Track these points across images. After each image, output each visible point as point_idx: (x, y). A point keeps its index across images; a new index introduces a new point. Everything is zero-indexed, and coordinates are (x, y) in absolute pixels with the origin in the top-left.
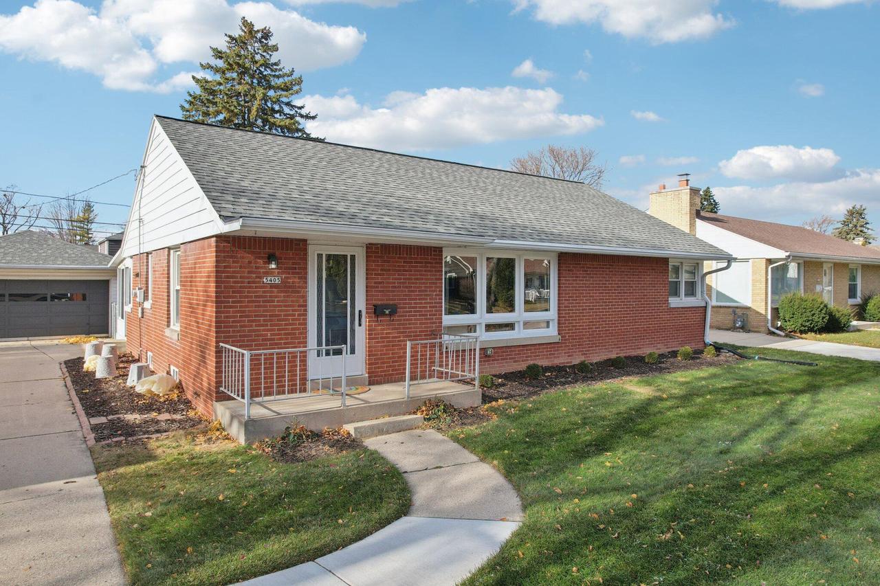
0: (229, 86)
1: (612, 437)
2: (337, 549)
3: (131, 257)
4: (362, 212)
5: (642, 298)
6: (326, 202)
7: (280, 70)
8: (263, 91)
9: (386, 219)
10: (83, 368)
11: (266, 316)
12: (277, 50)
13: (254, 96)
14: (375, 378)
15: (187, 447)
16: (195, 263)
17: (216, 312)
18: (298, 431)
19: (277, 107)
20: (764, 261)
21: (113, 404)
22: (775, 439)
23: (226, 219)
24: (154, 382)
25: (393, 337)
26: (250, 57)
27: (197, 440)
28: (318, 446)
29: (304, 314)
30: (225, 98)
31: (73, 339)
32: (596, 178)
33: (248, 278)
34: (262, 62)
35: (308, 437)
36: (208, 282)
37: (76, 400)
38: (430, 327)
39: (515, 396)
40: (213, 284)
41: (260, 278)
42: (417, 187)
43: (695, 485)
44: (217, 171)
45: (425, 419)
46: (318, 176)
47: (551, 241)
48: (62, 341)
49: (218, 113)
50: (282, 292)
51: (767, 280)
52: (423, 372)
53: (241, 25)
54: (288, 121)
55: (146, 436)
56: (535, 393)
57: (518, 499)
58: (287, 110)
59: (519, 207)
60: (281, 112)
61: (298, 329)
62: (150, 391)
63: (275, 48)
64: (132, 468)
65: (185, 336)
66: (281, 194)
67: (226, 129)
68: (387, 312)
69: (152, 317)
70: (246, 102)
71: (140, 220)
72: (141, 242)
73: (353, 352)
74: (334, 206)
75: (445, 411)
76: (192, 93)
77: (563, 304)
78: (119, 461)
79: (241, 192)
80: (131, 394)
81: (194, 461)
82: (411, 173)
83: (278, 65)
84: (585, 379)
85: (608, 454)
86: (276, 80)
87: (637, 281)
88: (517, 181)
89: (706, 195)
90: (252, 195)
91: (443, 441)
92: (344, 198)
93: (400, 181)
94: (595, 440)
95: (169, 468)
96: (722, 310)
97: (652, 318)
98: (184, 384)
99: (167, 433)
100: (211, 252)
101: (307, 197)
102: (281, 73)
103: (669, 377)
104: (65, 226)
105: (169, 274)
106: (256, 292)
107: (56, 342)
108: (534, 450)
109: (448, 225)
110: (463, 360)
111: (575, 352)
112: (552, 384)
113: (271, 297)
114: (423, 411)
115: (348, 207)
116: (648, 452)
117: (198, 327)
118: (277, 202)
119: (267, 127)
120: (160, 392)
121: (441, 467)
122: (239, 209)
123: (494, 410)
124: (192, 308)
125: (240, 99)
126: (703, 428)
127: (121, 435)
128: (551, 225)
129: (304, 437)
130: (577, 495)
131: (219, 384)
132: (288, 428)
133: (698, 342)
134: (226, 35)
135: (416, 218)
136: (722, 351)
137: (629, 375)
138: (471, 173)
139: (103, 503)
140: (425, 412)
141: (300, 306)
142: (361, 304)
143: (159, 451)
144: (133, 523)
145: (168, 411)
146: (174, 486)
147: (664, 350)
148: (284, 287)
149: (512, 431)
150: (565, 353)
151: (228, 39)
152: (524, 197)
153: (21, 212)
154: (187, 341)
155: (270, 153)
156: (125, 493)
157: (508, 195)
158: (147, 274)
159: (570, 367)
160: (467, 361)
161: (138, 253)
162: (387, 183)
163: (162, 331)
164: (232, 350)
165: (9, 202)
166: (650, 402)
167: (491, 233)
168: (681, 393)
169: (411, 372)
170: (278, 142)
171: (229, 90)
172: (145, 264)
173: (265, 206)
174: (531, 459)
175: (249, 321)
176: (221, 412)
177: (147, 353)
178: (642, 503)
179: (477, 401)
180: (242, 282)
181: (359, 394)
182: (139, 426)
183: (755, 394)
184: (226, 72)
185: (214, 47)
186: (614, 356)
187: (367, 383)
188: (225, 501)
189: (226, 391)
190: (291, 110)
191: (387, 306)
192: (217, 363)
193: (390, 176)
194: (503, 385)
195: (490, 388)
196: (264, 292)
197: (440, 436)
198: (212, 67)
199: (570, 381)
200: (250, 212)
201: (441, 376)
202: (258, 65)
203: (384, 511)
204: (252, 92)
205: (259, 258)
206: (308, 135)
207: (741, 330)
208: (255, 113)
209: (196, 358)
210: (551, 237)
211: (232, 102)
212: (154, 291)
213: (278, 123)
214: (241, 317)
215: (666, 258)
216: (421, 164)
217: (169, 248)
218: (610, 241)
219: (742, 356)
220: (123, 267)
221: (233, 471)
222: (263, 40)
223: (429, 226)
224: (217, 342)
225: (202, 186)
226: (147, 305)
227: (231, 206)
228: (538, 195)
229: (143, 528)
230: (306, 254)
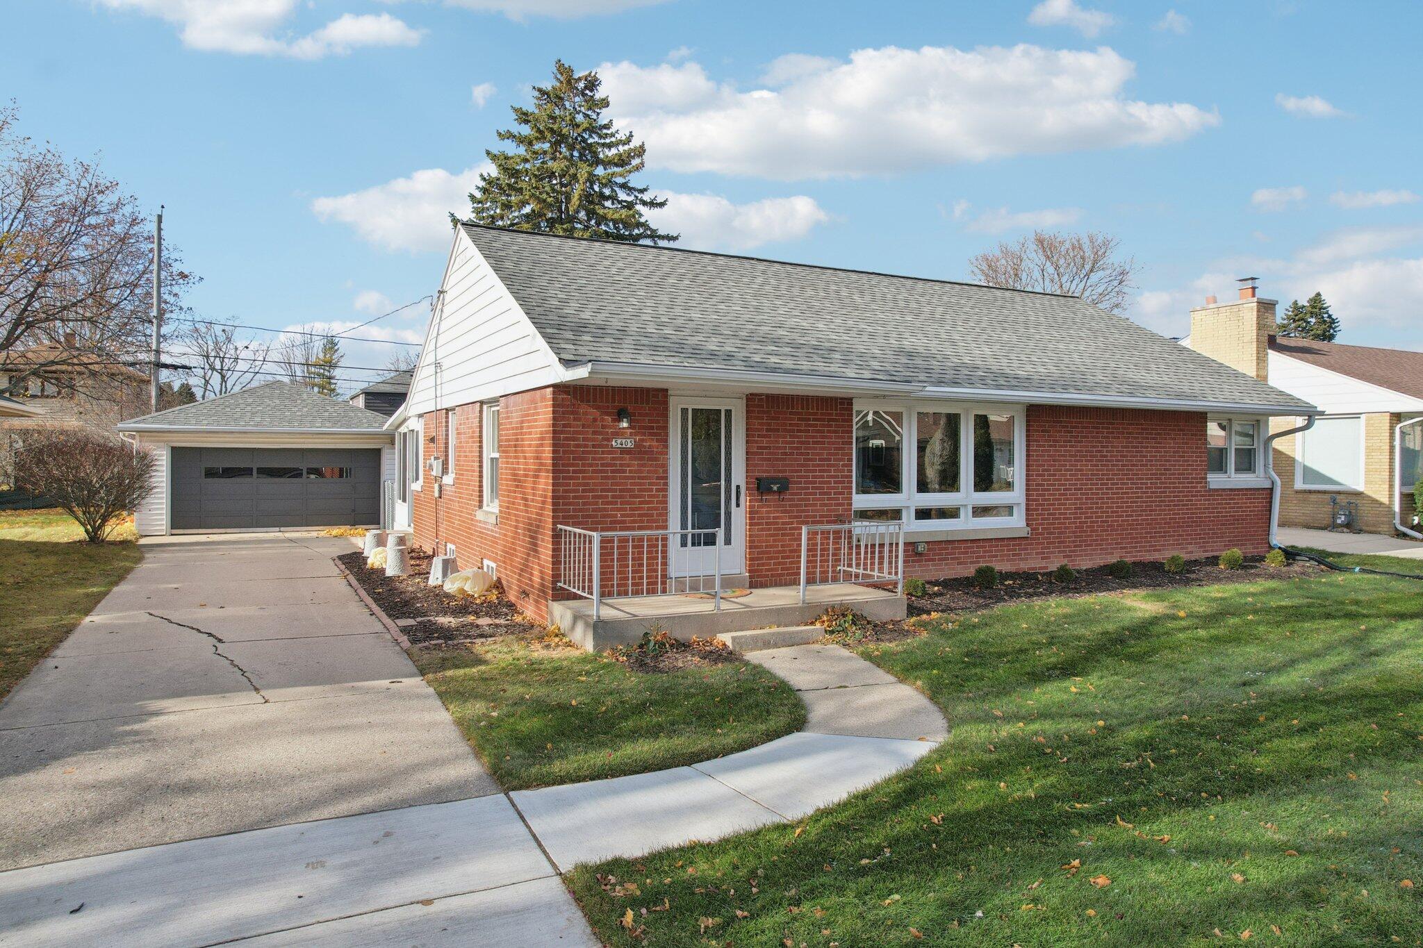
0: (538, 163)
1: (1086, 659)
2: (716, 757)
3: (420, 416)
4: (741, 350)
5: (1161, 474)
6: (693, 338)
7: (612, 135)
8: (588, 169)
9: (774, 359)
10: (366, 564)
11: (615, 491)
12: (608, 106)
13: (574, 177)
14: (757, 580)
15: (521, 653)
16: (522, 422)
17: (553, 485)
18: (659, 638)
19: (607, 192)
20: (1387, 417)
21: (418, 605)
22: (1334, 672)
23: (567, 363)
24: (467, 579)
25: (783, 523)
26: (568, 118)
27: (532, 647)
28: (686, 657)
29: (665, 489)
30: (533, 181)
31: (336, 531)
32: (1116, 283)
33: (593, 440)
34: (586, 125)
35: (672, 646)
36: (542, 445)
37: (369, 601)
38: (834, 510)
39: (955, 609)
40: (549, 449)
41: (609, 440)
42: (817, 313)
43: (1190, 717)
44: (549, 299)
45: (826, 631)
46: (679, 301)
47: (1012, 388)
48: (322, 534)
49: (523, 203)
50: (635, 459)
51: (1392, 448)
52: (824, 572)
53: (556, 71)
54: (624, 212)
55: (469, 640)
56: (986, 606)
57: (944, 721)
58: (622, 196)
59: (969, 338)
60: (613, 198)
61: (656, 509)
62: (462, 591)
63: (605, 103)
64: (461, 672)
65: (507, 519)
66: (633, 328)
67: (552, 238)
68: (775, 488)
69: (456, 497)
70: (562, 185)
71: (437, 365)
72: (439, 395)
73: (728, 541)
74: (703, 343)
75: (854, 623)
76: (486, 175)
77: (1034, 480)
78: (444, 665)
79: (581, 328)
80: (439, 595)
81: (533, 667)
82: (810, 292)
83: (609, 128)
84: (1064, 591)
85: (1077, 679)
86: (606, 150)
87: (1153, 447)
88: (969, 298)
89: (1314, 307)
90: (598, 331)
91: (849, 659)
92: (716, 332)
93: (792, 305)
94: (1062, 663)
95: (504, 672)
96: (1313, 497)
97: (1178, 505)
98: (504, 582)
99: (493, 639)
100: (546, 406)
101: (666, 332)
102: (613, 139)
103: (1196, 591)
104: (299, 373)
105: (481, 437)
106: (602, 459)
107: (314, 534)
108: (973, 671)
109: (860, 367)
110: (881, 558)
111: (1054, 553)
112: (1012, 594)
113: (621, 465)
114: (824, 622)
115: (721, 344)
116: (1135, 679)
117: (526, 505)
118: (629, 340)
119: (593, 222)
120: (475, 592)
121: (846, 687)
122: (582, 350)
123: (924, 625)
124: (517, 481)
125: (554, 182)
126: (1227, 655)
127: (438, 638)
128: (1016, 364)
129: (667, 646)
130: (1023, 718)
131: (556, 577)
132: (646, 634)
133: (1258, 544)
134: (534, 88)
135: (816, 358)
136: (1298, 558)
137: (1134, 586)
138: (897, 288)
139: (439, 703)
140: (826, 624)
141: (658, 478)
142: (739, 476)
143: (489, 656)
144: (479, 721)
145: (487, 614)
146: (515, 691)
147: (1200, 555)
148: (638, 452)
149: (947, 649)
150: (1037, 554)
151: (537, 94)
152: (979, 322)
153: (243, 354)
154: (510, 525)
155: (614, 270)
156: (462, 694)
157: (954, 321)
158: (447, 439)
159: (1043, 575)
160: (886, 560)
161: (434, 409)
162: (775, 308)
163: (471, 514)
164: (575, 534)
165: (229, 340)
166: (1155, 621)
167: (922, 377)
168: (1208, 611)
169: (808, 573)
170: (623, 254)
171: (538, 169)
172: (444, 424)
173: (614, 345)
174: (968, 680)
175: (594, 497)
176: (560, 613)
177: (446, 546)
178: (1110, 730)
179: (901, 613)
180: (586, 446)
181: (737, 597)
182: (457, 629)
183: (1329, 616)
184: (534, 142)
185: (517, 106)
186: (1112, 560)
187: (747, 585)
188: (579, 706)
189: (566, 587)
190: (628, 195)
191: (774, 480)
192: (554, 550)
193: (778, 297)
194: (937, 595)
195: (921, 597)
196: (613, 459)
197: (845, 652)
198: (514, 137)
199: (1041, 593)
200: (597, 354)
201: (848, 577)
202: (580, 130)
203: (772, 723)
204: (572, 171)
205: (608, 414)
206: (654, 231)
207: (1345, 530)
208: (577, 203)
209: (523, 547)
210: (1014, 382)
211: (543, 188)
212: (458, 461)
213: (609, 216)
214: (584, 491)
215: (1201, 413)
216: (824, 277)
217: (482, 403)
218: (1107, 387)
219: (1332, 567)
220: (406, 430)
221: (583, 679)
222: (587, 92)
223: (834, 368)
224: (554, 524)
225: (534, 320)
226: (448, 480)
227: (572, 347)
228: (1001, 318)
229: (491, 726)
230: (666, 409)
